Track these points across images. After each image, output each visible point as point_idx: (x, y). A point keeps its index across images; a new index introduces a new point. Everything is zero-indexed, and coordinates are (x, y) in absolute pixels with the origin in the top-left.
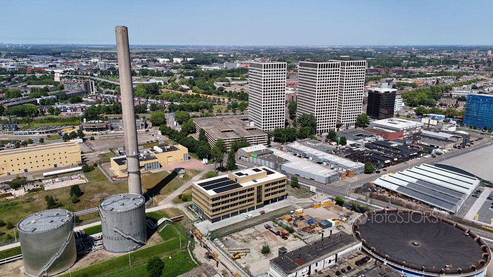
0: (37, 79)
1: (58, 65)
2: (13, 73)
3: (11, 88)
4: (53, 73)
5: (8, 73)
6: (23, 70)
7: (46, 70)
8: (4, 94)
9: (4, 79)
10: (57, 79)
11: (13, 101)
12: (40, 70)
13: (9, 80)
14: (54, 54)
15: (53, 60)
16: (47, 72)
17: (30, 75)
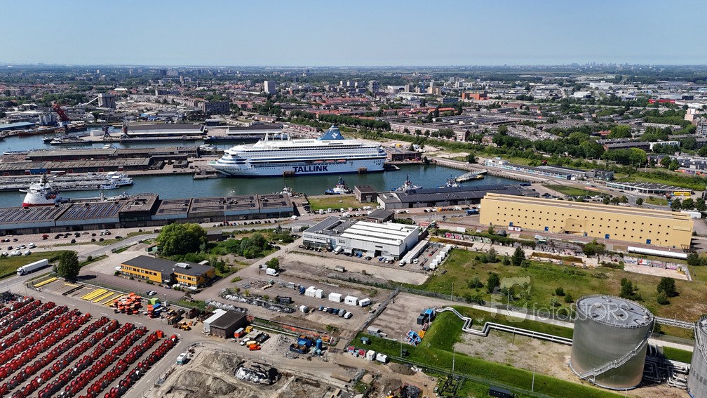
0: (659, 115)
1: (697, 96)
2: (629, 104)
3: (620, 124)
4: (686, 107)
5: (623, 104)
6: (643, 102)
7: (676, 103)
8: (610, 131)
9: (615, 112)
10: (689, 117)
11: (618, 142)
12: (667, 103)
13: (621, 113)
14: (695, 81)
15: (691, 89)
16: (677, 106)
17: (650, 109)
